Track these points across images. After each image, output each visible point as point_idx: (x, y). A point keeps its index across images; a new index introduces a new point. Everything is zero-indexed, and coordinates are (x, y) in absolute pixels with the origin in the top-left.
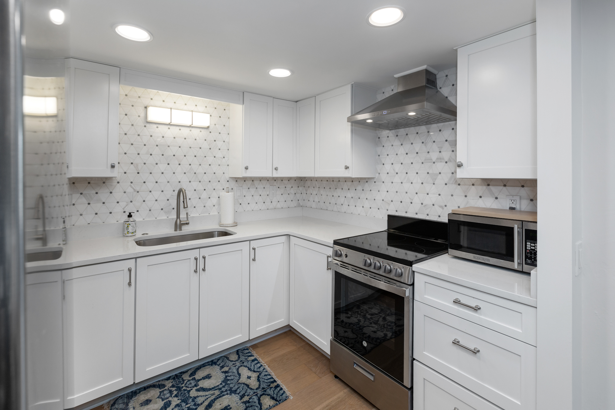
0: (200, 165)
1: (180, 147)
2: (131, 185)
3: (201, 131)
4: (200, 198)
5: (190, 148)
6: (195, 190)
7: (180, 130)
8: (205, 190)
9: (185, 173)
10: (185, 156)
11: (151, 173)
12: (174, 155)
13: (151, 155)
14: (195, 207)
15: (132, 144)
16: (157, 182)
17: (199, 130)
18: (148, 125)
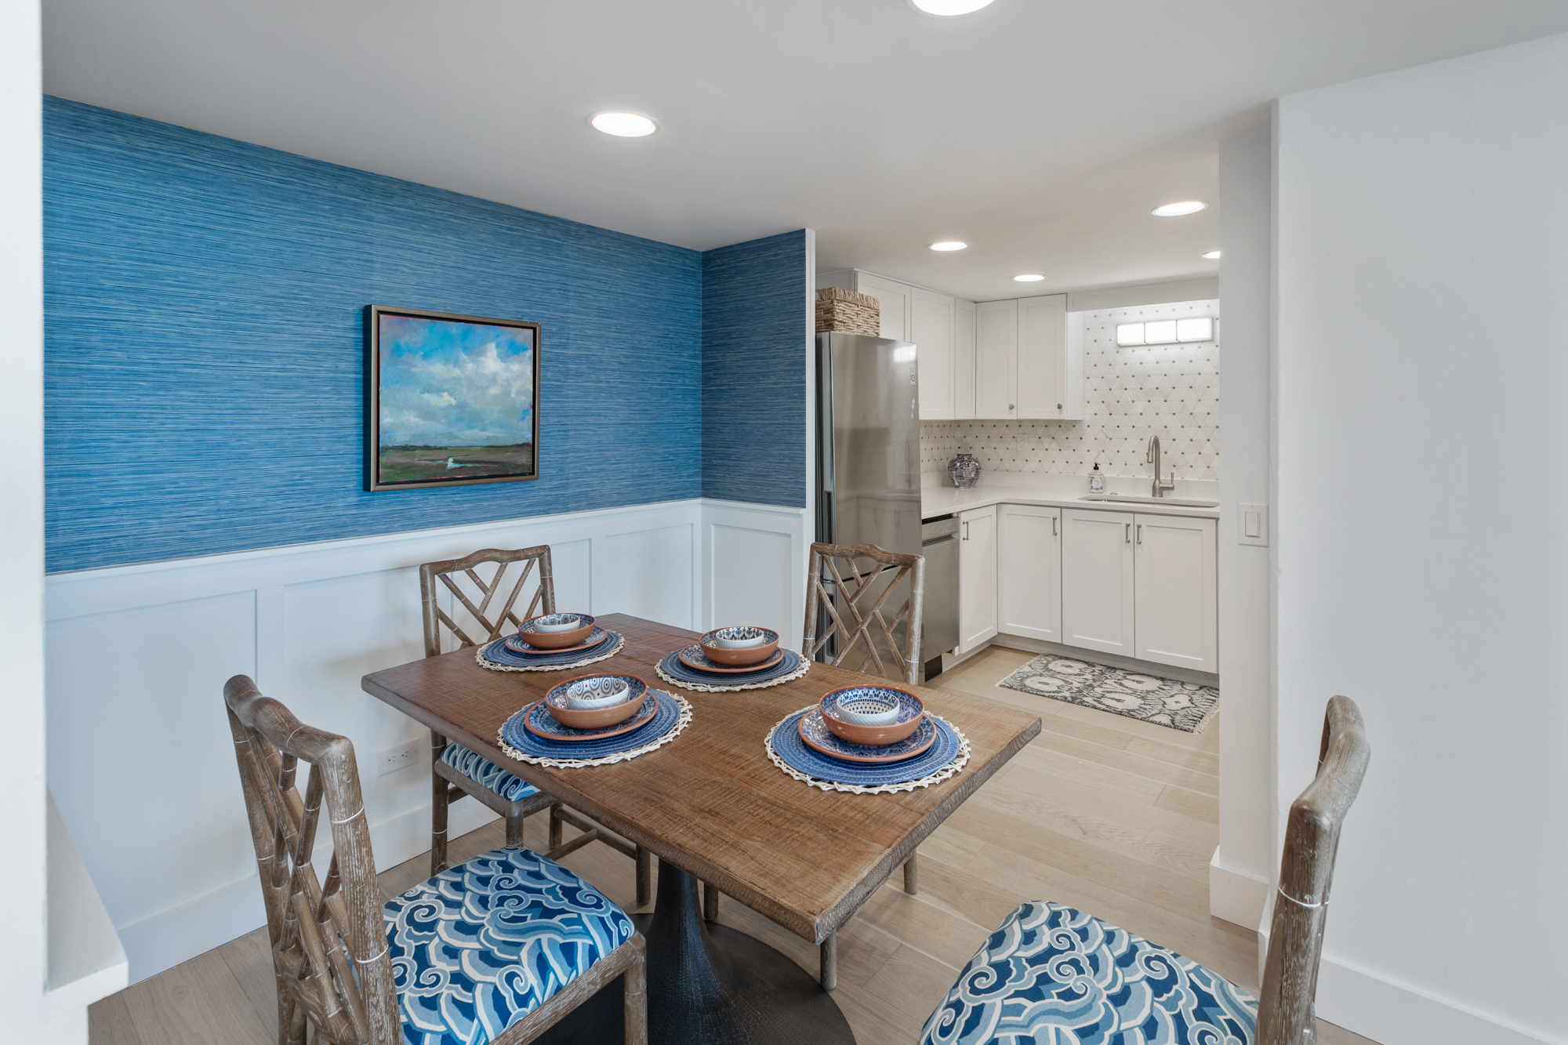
0: (1200, 400)
1: (1165, 375)
2: (1102, 431)
3: (1200, 347)
4: (1200, 453)
5: (1182, 375)
6: (1191, 440)
7: (1166, 349)
8: (1208, 440)
9: (1174, 414)
10: (1174, 388)
11: (1126, 414)
12: (1157, 388)
13: (1126, 389)
14: (1191, 467)
15: (1103, 378)
16: (1134, 427)
17: (1196, 346)
18: (1121, 350)
